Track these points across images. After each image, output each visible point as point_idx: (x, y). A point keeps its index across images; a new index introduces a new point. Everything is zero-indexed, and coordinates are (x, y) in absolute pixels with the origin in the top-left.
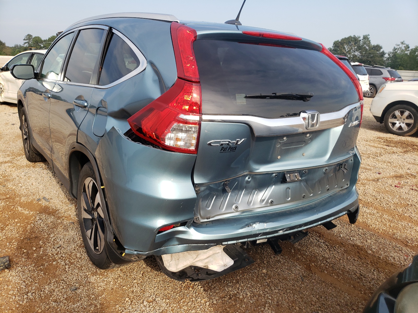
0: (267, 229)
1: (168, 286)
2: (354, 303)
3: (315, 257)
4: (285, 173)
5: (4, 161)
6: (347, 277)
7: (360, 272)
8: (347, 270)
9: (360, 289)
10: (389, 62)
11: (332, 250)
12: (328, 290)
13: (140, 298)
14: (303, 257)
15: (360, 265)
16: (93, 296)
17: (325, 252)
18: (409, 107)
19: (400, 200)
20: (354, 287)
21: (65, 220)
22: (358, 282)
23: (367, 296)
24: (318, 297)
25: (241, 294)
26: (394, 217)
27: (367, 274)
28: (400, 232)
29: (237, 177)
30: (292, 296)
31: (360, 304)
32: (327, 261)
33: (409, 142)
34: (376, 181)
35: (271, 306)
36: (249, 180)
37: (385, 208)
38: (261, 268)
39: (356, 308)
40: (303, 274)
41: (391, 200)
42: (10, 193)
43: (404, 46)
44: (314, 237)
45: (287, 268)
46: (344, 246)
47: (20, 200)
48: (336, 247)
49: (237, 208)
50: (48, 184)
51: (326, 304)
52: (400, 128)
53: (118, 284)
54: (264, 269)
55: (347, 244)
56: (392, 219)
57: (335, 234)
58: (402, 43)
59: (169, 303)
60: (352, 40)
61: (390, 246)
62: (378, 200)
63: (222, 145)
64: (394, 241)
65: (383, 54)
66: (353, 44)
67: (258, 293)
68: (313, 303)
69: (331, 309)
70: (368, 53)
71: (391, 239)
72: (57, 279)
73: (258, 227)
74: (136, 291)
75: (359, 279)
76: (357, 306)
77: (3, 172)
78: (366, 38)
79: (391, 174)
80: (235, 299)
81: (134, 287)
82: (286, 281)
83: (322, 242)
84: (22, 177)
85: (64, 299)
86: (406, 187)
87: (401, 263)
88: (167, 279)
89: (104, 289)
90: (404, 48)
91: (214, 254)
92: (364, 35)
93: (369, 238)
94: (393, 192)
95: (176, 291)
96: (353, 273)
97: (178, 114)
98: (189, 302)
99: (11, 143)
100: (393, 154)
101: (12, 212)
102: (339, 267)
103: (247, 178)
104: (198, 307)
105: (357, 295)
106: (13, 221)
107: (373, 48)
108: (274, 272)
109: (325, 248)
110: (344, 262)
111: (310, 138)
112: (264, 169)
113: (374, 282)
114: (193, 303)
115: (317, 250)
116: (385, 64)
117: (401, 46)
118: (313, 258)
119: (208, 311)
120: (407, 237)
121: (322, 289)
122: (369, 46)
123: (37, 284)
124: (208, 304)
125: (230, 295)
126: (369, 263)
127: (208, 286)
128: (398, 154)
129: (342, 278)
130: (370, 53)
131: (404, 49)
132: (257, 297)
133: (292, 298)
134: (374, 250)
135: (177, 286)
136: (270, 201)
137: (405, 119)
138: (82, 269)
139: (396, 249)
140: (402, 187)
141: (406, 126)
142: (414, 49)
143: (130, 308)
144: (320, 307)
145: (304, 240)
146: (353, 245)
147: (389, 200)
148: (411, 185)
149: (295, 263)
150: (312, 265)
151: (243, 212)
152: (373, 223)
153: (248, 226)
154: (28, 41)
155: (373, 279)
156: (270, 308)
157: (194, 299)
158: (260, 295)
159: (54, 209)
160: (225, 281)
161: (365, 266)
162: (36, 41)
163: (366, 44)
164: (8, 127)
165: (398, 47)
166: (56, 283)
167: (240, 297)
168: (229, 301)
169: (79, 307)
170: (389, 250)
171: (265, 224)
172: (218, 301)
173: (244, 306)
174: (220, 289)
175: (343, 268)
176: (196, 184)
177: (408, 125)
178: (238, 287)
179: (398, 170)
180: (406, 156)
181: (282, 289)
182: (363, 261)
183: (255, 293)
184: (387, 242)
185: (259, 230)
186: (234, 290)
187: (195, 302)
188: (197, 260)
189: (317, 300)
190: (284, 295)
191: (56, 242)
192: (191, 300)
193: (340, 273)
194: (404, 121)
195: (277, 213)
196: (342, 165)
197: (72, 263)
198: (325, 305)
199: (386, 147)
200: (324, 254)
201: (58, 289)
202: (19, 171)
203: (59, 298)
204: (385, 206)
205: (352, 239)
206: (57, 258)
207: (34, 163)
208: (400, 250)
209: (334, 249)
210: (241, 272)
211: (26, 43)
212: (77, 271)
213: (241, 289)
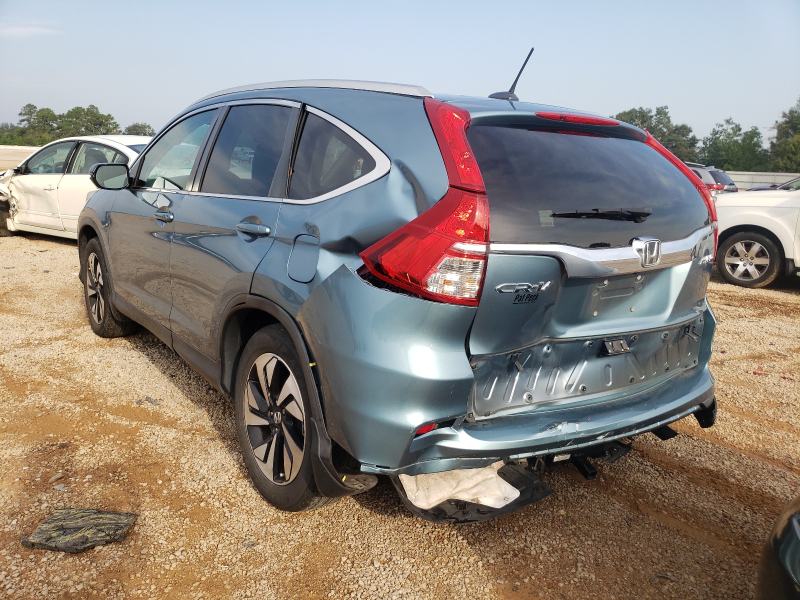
0: (580, 432)
1: (407, 537)
2: (722, 559)
3: (642, 489)
4: (605, 339)
5: (54, 337)
6: (701, 520)
7: (723, 511)
8: (701, 508)
9: (727, 538)
10: (705, 156)
11: (667, 477)
12: (676, 540)
13: (365, 558)
14: (622, 489)
15: (719, 500)
16: (285, 556)
17: (657, 481)
18: (760, 236)
19: (767, 395)
20: (717, 535)
21: (197, 436)
22: (723, 528)
23: (741, 549)
24: (662, 552)
25: (532, 548)
26: (761, 423)
27: (735, 515)
28: (776, 448)
29: (531, 345)
30: (617, 551)
31: (732, 560)
32: (663, 496)
33: (763, 298)
34: (719, 365)
35: (587, 566)
36: (549, 351)
37: (744, 410)
38: (555, 507)
39: (726, 567)
40: (627, 516)
41: (751, 396)
42: (83, 392)
43: (731, 126)
44: (633, 457)
45: (598, 506)
46: (686, 472)
47: (106, 403)
48: (673, 473)
49: (530, 398)
50: (148, 375)
51: (675, 561)
52: (746, 274)
53: (321, 537)
54: (561, 508)
55: (691, 468)
56: (759, 427)
57: (668, 453)
58: (728, 122)
59: (415, 564)
60: (636, 117)
61: (764, 471)
62: (730, 396)
63: (517, 291)
64: (768, 462)
65: (694, 141)
66: (640, 123)
67: (560, 546)
68: (654, 560)
69: (687, 569)
70: (668, 140)
71: (763, 459)
72: (216, 530)
73: (565, 429)
74: (356, 548)
75: (723, 522)
76: (728, 564)
77: (59, 356)
78: (661, 112)
79: (744, 352)
80: (523, 557)
81: (351, 540)
82: (601, 527)
83: (648, 464)
84: (96, 364)
85: (238, 559)
86: (773, 375)
87: (788, 497)
88: (401, 527)
89: (301, 545)
90: (731, 131)
91: (484, 481)
92: (658, 107)
93: (726, 457)
94: (752, 382)
95: (422, 545)
96: (711, 514)
97: (453, 243)
98: (448, 562)
99: (55, 305)
100: (740, 319)
101: (100, 423)
102: (686, 504)
103: (545, 348)
104: (465, 569)
105: (724, 548)
106: (107, 438)
107: (675, 130)
108: (580, 513)
109: (655, 475)
110: (693, 497)
111: (642, 283)
112: (572, 332)
113: (748, 527)
114: (456, 564)
115: (643, 479)
116: (698, 159)
117: (725, 127)
118: (639, 491)
119: (483, 575)
120: (789, 457)
121: (665, 539)
122: (667, 127)
123: (184, 538)
124: (482, 565)
125: (514, 550)
126: (734, 497)
127: (474, 537)
128: (750, 319)
129: (694, 522)
130: (670, 140)
131: (731, 133)
132: (560, 552)
133: (618, 553)
134: (739, 477)
135: (422, 537)
136: (580, 388)
137: (754, 257)
138: (252, 514)
139: (775, 474)
140: (766, 375)
141: (756, 270)
142: (750, 132)
143: (353, 572)
144: (668, 567)
145: (618, 463)
146: (702, 470)
147: (748, 396)
148: (781, 371)
149: (611, 499)
150: (639, 501)
151: (541, 405)
152: (729, 435)
153: (551, 428)
154: (27, 116)
155: (746, 522)
156: (585, 569)
157: (455, 557)
158: (563, 550)
159: (172, 416)
160: (501, 529)
161: (728, 502)
162: (43, 117)
163: (662, 123)
164: (39, 276)
165: (721, 129)
166: (216, 535)
167: (532, 553)
168: (515, 559)
169: (267, 573)
170: (763, 477)
171: (577, 425)
172: (496, 559)
173: (542, 567)
174: (494, 541)
175: (693, 505)
176: (473, 356)
177: (759, 268)
178: (524, 537)
179: (753, 346)
180: (763, 322)
181: (598, 539)
182: (723, 494)
183: (555, 546)
184: (759, 464)
185: (567, 434)
186: (519, 543)
187: (459, 561)
188: (458, 489)
189: (660, 556)
190: (604, 548)
191: (193, 471)
192: (452, 558)
193: (689, 514)
194: (752, 261)
195: (591, 408)
196: (688, 327)
197: (232, 505)
198: (674, 563)
199: (726, 306)
200: (655, 485)
201: (223, 545)
202: (86, 353)
203: (230, 558)
204: (743, 405)
205: (697, 460)
206: (204, 496)
207: (108, 340)
208: (782, 477)
209: (670, 476)
210: (523, 514)
211: (23, 120)
212: (245, 517)
213: (531, 541)
